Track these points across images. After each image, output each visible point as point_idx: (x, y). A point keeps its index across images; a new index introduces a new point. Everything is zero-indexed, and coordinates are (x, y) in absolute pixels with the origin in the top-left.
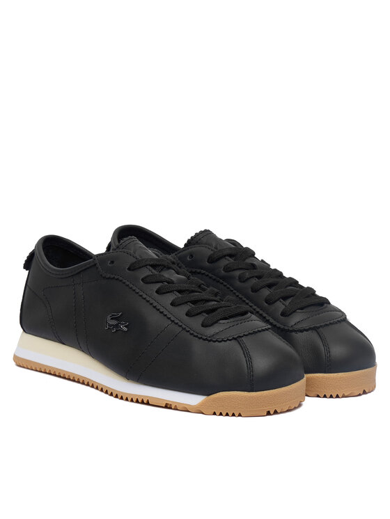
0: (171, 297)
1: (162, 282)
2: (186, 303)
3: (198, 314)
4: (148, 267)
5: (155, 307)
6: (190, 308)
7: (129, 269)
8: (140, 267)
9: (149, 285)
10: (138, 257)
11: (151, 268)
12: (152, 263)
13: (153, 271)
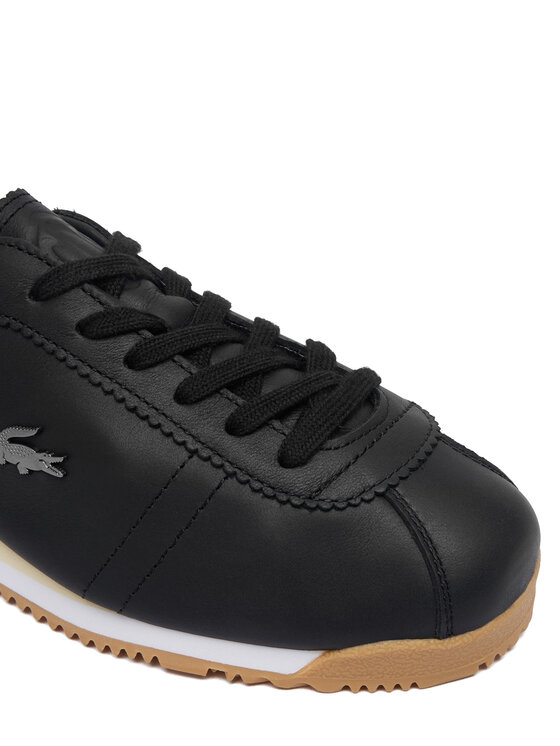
0: (170, 377)
1: (135, 331)
2: (217, 391)
3: (260, 428)
4: (87, 286)
5: (133, 410)
6: (233, 409)
7: (35, 294)
8: (65, 291)
9: (102, 344)
10: (53, 258)
11: (96, 291)
12: (95, 274)
13: (104, 297)
